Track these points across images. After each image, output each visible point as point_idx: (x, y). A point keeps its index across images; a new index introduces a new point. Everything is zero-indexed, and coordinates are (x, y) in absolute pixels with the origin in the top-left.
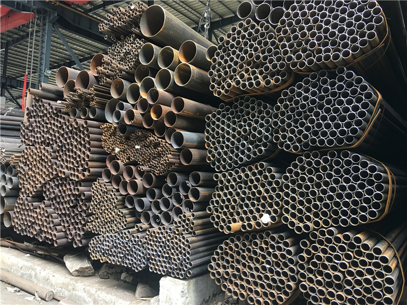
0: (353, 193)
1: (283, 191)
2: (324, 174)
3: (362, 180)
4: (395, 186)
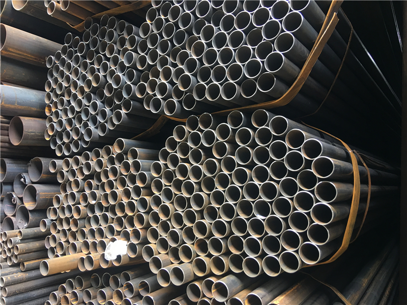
0: (271, 203)
1: (151, 194)
2: (219, 161)
3: (291, 174)
4: (370, 188)
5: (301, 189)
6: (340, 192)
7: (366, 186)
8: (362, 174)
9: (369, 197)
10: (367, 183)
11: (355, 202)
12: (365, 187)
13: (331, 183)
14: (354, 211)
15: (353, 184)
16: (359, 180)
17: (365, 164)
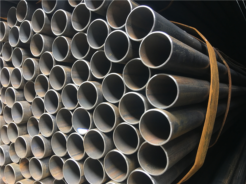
5: (128, 90)
6: (183, 90)
7: (226, 85)
8: (221, 71)
9: (229, 98)
10: (227, 83)
11: (213, 104)
12: (225, 87)
13: (170, 76)
14: (211, 116)
15: (210, 82)
16: (218, 75)
17: (224, 62)
